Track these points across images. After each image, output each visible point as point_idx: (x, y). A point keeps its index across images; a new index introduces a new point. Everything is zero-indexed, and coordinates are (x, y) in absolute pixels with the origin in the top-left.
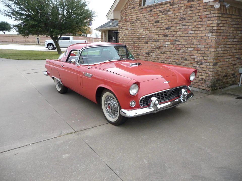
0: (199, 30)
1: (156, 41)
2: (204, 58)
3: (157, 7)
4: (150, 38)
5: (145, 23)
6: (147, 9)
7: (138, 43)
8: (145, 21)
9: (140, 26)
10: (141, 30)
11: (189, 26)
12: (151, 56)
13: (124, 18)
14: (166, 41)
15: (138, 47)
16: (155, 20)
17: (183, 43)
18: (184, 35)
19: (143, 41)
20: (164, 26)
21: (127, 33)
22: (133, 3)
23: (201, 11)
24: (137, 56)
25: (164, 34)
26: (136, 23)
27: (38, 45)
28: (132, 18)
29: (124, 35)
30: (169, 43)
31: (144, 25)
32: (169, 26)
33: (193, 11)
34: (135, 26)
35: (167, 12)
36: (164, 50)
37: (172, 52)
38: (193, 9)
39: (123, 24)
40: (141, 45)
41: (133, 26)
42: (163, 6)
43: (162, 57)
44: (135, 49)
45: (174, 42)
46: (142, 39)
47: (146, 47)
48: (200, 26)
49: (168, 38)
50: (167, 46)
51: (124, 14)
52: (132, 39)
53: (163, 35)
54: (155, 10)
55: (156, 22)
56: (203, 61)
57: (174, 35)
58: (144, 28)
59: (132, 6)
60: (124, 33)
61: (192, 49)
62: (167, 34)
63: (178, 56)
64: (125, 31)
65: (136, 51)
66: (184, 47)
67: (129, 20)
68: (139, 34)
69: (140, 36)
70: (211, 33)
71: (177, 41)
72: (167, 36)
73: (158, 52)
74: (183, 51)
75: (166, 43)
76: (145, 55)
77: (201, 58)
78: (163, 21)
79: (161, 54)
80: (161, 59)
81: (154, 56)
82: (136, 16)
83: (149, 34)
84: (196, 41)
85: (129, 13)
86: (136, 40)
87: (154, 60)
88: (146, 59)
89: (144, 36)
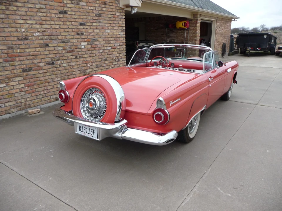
0: (114, 28)
1: (66, 41)
2: (120, 55)
4: (52, 37)
5: (37, 10)
7: (23, 47)
8: (37, 6)
10: (28, 22)
11: (106, 24)
12: (59, 65)
14: (82, 40)
15: (25, 54)
16: (59, 8)
17: (102, 43)
18: (101, 34)
19: (35, 42)
20: (77, 20)
23: (114, 10)
24: (25, 74)
25: (77, 31)
26: (10, 5)
30: (86, 43)
31: (35, 14)
32: (84, 21)
33: (108, 9)
35: (78, 2)
36: (80, 53)
37: (91, 53)
38: (107, 6)
40: (33, 50)
43: (78, 63)
44: (13, 60)
45: (92, 41)
47: (46, 53)
48: (114, 25)
49: (83, 37)
50: (83, 47)
53: (75, 33)
55: (62, 12)
56: (120, 58)
57: (91, 32)
58: (37, 18)
61: (110, 48)
62: (81, 31)
63: (97, 57)
65: (17, 63)
66: (103, 46)
68: (23, 30)
70: (122, 32)
71: (95, 40)
72: (82, 34)
73: (71, 57)
74: (102, 51)
75: (82, 44)
77: (118, 55)
78: (73, 13)
79: (75, 59)
80: (76, 67)
81: (65, 65)
84: (113, 39)
86: (13, 41)
87: (64, 71)
88: (48, 74)
89: (37, 34)
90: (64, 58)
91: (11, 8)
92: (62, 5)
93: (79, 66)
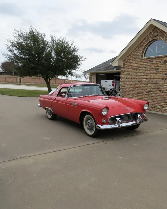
1: (156, 83)
3: (157, 59)
4: (150, 81)
5: (146, 70)
6: (148, 60)
7: (139, 84)
8: (146, 68)
9: (141, 72)
10: (142, 75)
12: (151, 94)
13: (127, 65)
14: (165, 83)
15: (139, 87)
16: (155, 68)
19: (143, 83)
20: (163, 72)
21: (128, 76)
22: (136, 55)
24: (138, 94)
26: (138, 69)
27: (20, 84)
28: (134, 66)
29: (126, 78)
31: (145, 71)
34: (137, 72)
35: (165, 63)
36: (163, 90)
39: (125, 69)
40: (142, 86)
41: (135, 72)
42: (162, 58)
43: (161, 95)
44: (136, 89)
46: (143, 81)
47: (147, 87)
50: (165, 86)
51: (127, 62)
52: (133, 81)
53: (162, 79)
54: (155, 61)
58: (145, 73)
59: (135, 57)
60: (126, 77)
62: (165, 78)
64: (127, 75)
65: (136, 90)
67: (131, 67)
68: (140, 78)
69: (142, 79)
72: (166, 80)
73: (157, 91)
76: (145, 94)
78: (162, 69)
79: (160, 92)
80: (159, 96)
81: (154, 94)
82: (138, 64)
83: (149, 78)
85: (131, 62)
86: (137, 82)
87: (153, 97)
88: (146, 97)
89: (144, 79)
90: (154, 91)
91: (138, 70)
92: (157, 66)
93: (161, 97)
